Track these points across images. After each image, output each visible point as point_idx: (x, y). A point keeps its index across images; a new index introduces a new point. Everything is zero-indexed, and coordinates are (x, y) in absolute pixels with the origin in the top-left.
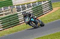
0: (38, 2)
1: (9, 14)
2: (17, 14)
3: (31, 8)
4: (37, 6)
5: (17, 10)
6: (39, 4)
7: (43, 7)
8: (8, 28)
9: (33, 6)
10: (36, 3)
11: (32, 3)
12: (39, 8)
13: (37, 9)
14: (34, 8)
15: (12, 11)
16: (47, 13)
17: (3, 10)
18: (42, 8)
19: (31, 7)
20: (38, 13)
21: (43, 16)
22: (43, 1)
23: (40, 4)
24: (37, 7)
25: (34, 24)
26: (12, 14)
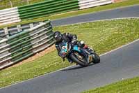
0: (22, 25)
3: (5, 40)
4: (20, 36)
6: (23, 29)
7: (32, 37)
9: (10, 35)
10: (16, 27)
11: (8, 28)
12: (25, 40)
13: (19, 42)
14: (11, 39)
16: (41, 51)
18: (29, 38)
19: (4, 36)
20: (20, 51)
21: (33, 58)
22: (34, 23)
23: (26, 31)
24: (18, 37)
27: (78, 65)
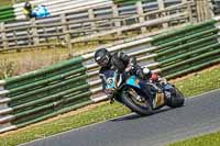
1: (184, 25)
2: (211, 24)
5: (215, 9)
8: (180, 76)
15: (193, 11)
17: (162, 8)
25: (138, 97)
26: (196, 24)
27: (134, 113)
